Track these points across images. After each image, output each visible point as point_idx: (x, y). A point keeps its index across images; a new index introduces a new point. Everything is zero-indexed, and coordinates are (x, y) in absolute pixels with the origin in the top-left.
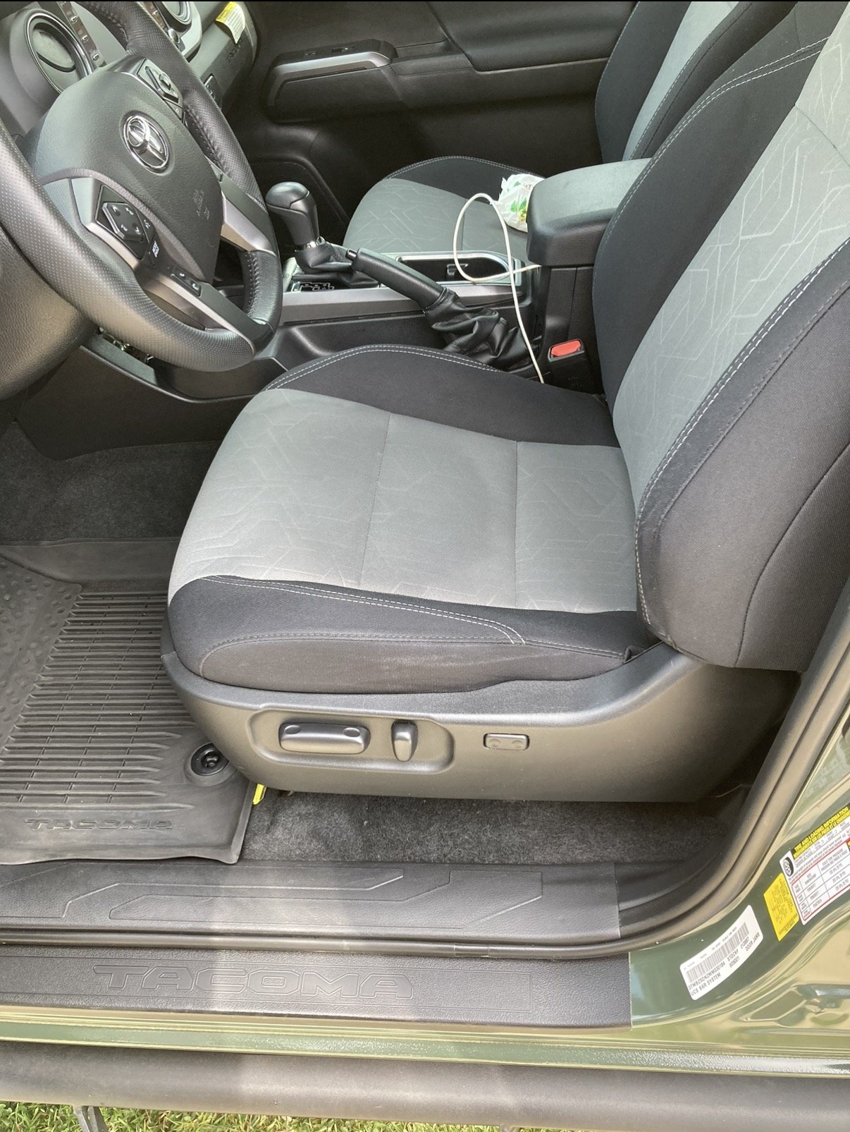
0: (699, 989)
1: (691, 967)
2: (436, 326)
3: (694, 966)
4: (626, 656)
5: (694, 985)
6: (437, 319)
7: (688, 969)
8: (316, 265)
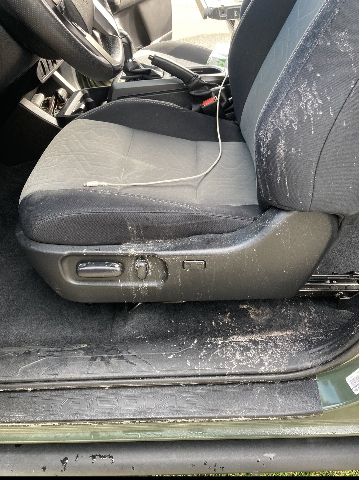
0: (358, 389)
1: (352, 378)
2: (192, 93)
3: (353, 377)
4: (252, 219)
5: (355, 387)
6: (193, 89)
7: (350, 380)
8: (132, 70)
